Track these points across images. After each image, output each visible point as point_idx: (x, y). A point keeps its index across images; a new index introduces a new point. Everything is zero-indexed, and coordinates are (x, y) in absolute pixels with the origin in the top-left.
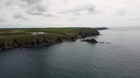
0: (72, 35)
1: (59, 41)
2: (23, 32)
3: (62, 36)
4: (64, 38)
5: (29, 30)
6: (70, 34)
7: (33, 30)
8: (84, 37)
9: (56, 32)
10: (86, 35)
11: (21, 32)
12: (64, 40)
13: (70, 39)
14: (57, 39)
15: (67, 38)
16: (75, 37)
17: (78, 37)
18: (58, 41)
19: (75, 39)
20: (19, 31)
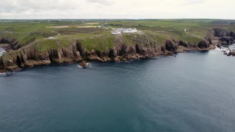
0: (199, 37)
1: (170, 49)
2: (100, 27)
3: (177, 38)
4: (181, 43)
5: (112, 23)
6: (194, 35)
7: (119, 23)
8: (228, 41)
9: (162, 29)
10: (232, 38)
11: (95, 27)
12: (182, 48)
13: (194, 46)
14: (166, 45)
15: (189, 43)
16: (207, 42)
17: (213, 41)
18: (167, 51)
19: (209, 46)
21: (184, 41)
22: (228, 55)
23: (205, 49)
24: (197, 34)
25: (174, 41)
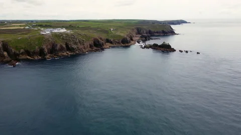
0: (122, 34)
1: (98, 46)
2: (27, 27)
3: (104, 36)
4: (108, 41)
5: (40, 24)
6: (118, 33)
7: (48, 24)
8: (146, 38)
9: (91, 29)
10: (149, 35)
11: (22, 28)
12: (108, 44)
13: (118, 43)
14: (94, 42)
15: (114, 40)
16: (129, 39)
17: (134, 38)
18: (95, 48)
19: (130, 42)
20: (20, 26)
21: (110, 39)
22: (143, 48)
23: (127, 45)
24: (121, 32)
25: (101, 39)
